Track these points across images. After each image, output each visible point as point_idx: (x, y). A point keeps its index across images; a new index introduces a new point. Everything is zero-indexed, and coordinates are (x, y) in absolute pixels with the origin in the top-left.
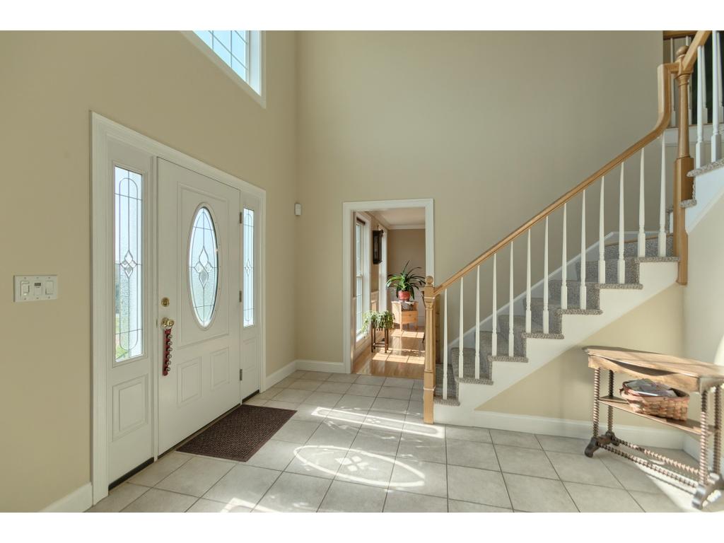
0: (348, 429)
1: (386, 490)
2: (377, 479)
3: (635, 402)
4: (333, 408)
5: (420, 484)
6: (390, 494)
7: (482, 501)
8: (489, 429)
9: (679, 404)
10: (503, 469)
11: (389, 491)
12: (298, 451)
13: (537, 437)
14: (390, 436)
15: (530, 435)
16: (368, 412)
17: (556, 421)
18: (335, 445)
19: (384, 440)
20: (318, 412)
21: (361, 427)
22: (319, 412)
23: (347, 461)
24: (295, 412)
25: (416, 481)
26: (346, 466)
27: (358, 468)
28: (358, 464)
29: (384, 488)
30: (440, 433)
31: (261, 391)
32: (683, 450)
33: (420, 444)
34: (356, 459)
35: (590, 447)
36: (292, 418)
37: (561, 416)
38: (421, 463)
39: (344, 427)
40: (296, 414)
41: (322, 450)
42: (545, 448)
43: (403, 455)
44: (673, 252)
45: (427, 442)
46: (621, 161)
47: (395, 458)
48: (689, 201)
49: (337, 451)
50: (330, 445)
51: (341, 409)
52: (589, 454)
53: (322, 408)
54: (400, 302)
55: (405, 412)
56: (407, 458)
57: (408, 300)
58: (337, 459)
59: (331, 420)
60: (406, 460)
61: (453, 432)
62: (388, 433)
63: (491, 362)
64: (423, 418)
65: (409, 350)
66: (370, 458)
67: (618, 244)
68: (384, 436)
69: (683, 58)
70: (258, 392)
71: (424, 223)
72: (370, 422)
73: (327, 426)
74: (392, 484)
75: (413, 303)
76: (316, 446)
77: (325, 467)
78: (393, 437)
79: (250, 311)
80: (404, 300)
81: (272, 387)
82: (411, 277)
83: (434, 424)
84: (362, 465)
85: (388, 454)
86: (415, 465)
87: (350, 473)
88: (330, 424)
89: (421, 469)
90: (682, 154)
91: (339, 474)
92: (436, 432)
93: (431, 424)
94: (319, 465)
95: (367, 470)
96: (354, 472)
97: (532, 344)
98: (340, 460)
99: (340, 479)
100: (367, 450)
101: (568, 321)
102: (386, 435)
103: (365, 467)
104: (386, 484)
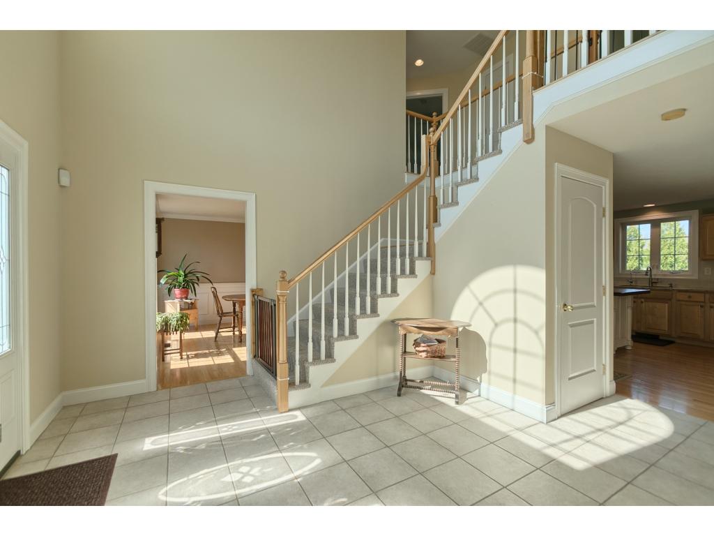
0: (207, 446)
1: (296, 480)
2: (280, 476)
3: (424, 351)
4: (169, 431)
5: (318, 461)
6: (301, 481)
7: (368, 452)
8: (333, 400)
9: (443, 346)
10: (364, 424)
11: (299, 480)
12: (166, 494)
13: (365, 394)
14: (259, 435)
15: (360, 394)
16: (216, 422)
17: (374, 379)
18: (209, 468)
19: (256, 441)
20: (150, 444)
21: (221, 439)
22: (152, 443)
23: (236, 477)
24: (116, 456)
25: (313, 461)
26: (239, 481)
27: (252, 475)
28: (251, 473)
29: (292, 480)
30: (300, 417)
31: (23, 452)
32: (433, 376)
33: (292, 431)
34: (244, 469)
35: (400, 390)
36: (116, 465)
37: (377, 375)
38: (305, 446)
39: (203, 446)
40: (118, 459)
41: (196, 480)
42: (375, 400)
43: (285, 446)
44: (429, 255)
45: (296, 427)
46: (407, 191)
47: (280, 451)
48: (436, 224)
49: (215, 472)
50: (203, 469)
51: (180, 430)
52: (399, 395)
53: (153, 438)
54: (177, 301)
55: (254, 410)
56: (289, 447)
57: (187, 298)
58: (223, 480)
59: (178, 446)
60: (290, 449)
61: (310, 411)
62: (255, 433)
63: (333, 343)
64: (277, 409)
65: (207, 351)
66: (257, 462)
67: (387, 247)
68: (254, 438)
69: (433, 135)
70: (18, 455)
71: (243, 217)
72: (226, 431)
73: (179, 453)
74: (297, 473)
75: (193, 301)
76: (185, 479)
77: (215, 493)
78: (263, 436)
79: (5, 328)
80: (181, 298)
81: (37, 440)
82: (189, 273)
83: (290, 410)
84: (255, 471)
85: (271, 451)
86: (302, 449)
87: (249, 485)
88: (180, 450)
89: (308, 450)
90: (432, 194)
91: (238, 492)
92: (296, 417)
93: (287, 412)
94: (208, 495)
95: (264, 473)
96: (252, 482)
97: (361, 323)
98: (228, 479)
99: (243, 495)
100: (248, 456)
101: (382, 302)
102: (255, 436)
103: (260, 471)
104: (291, 476)
